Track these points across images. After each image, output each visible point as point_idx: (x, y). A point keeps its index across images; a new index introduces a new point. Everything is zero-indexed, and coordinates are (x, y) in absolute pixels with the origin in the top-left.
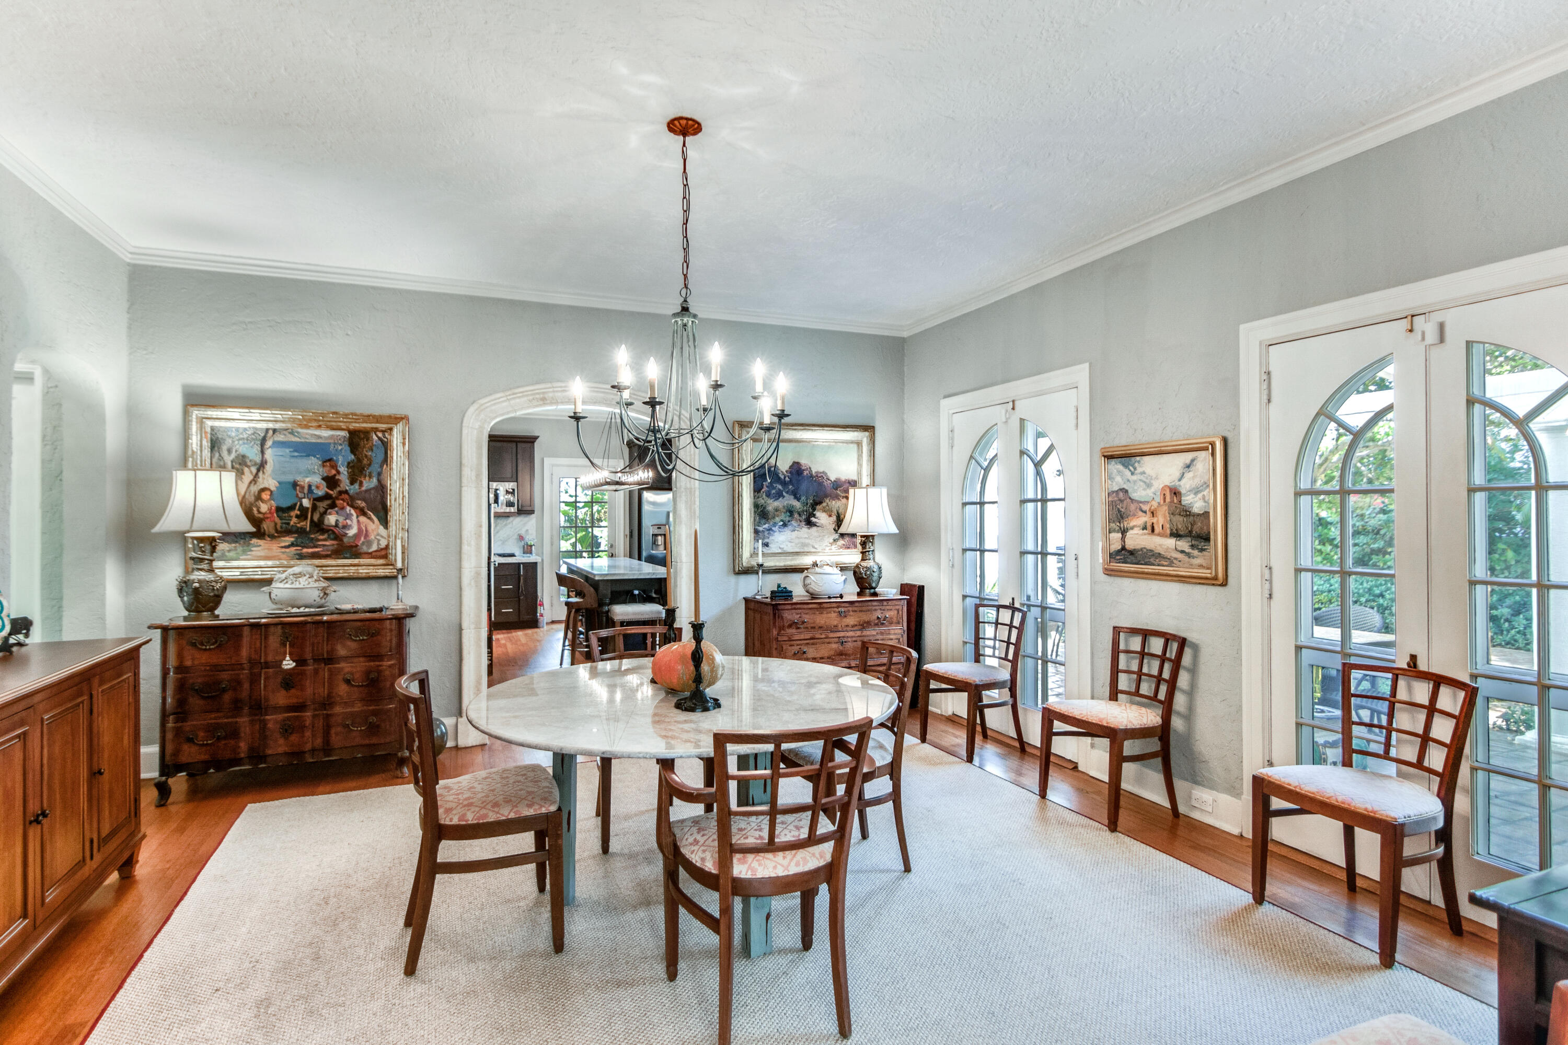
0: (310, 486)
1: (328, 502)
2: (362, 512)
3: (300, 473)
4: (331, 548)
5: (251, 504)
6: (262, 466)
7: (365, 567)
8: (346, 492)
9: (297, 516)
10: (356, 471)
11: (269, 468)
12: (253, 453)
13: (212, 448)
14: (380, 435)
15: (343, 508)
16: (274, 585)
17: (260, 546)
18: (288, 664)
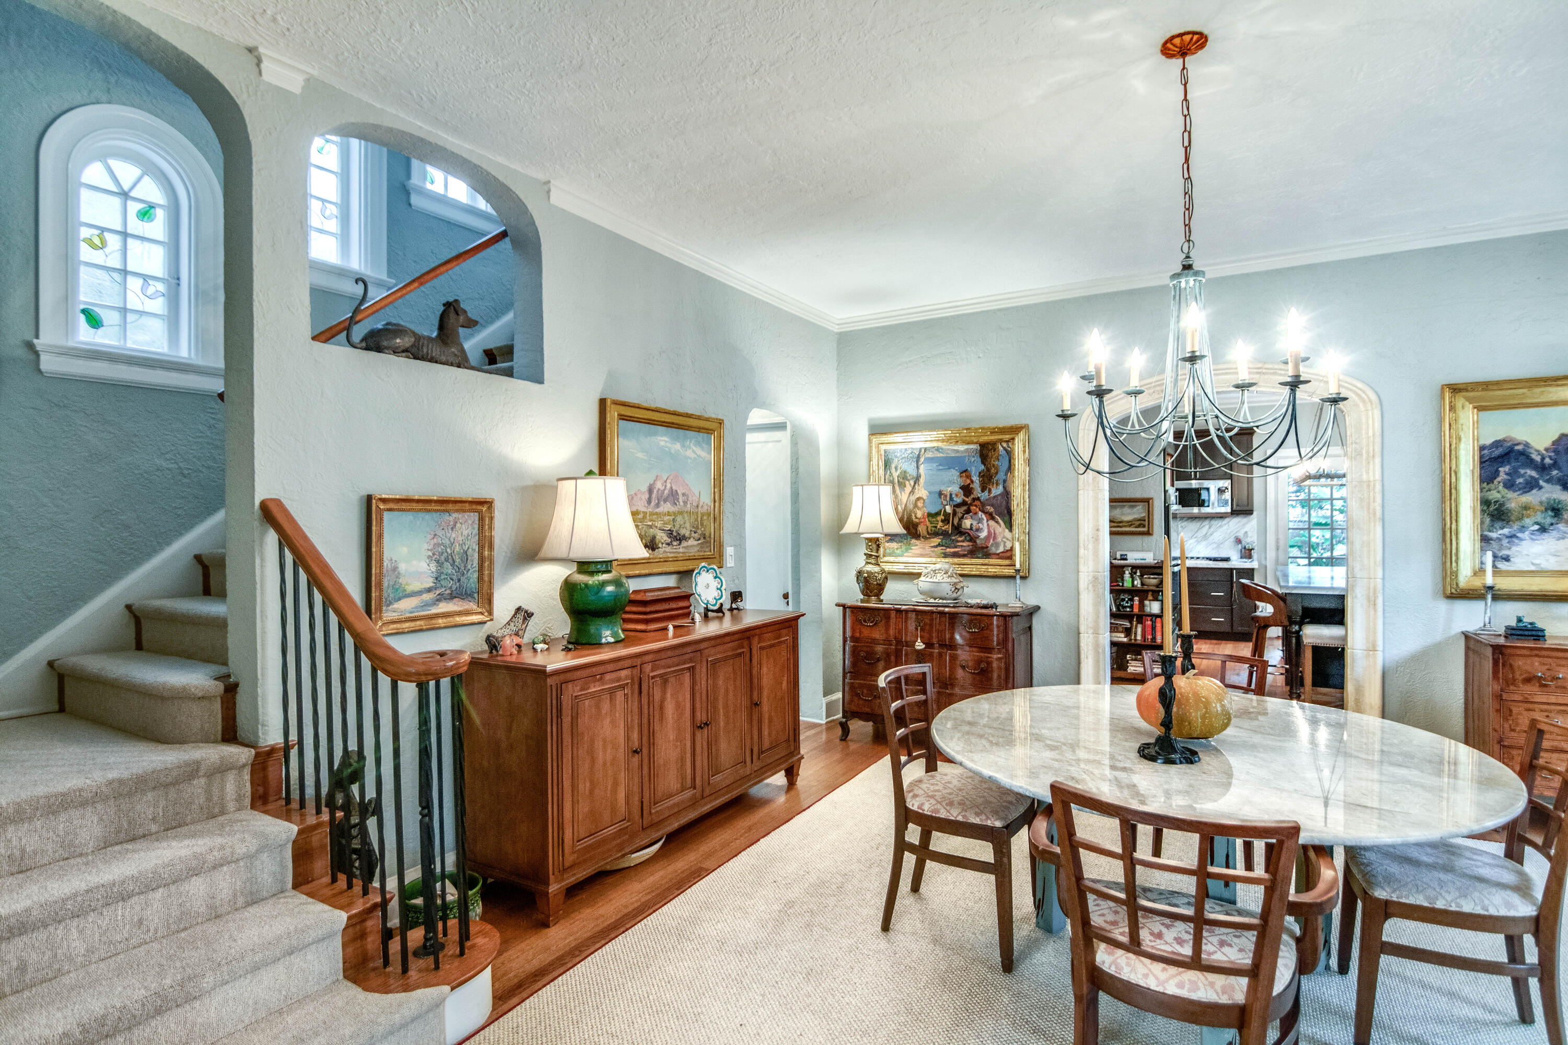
0: (951, 495)
1: (965, 508)
2: (991, 517)
3: (944, 484)
4: (968, 548)
5: (911, 511)
6: (917, 479)
7: (994, 566)
8: (978, 499)
9: (942, 521)
10: (986, 480)
11: (922, 480)
12: (911, 469)
13: (886, 466)
14: (1005, 445)
15: (976, 513)
16: (922, 578)
17: (917, 546)
18: (920, 645)
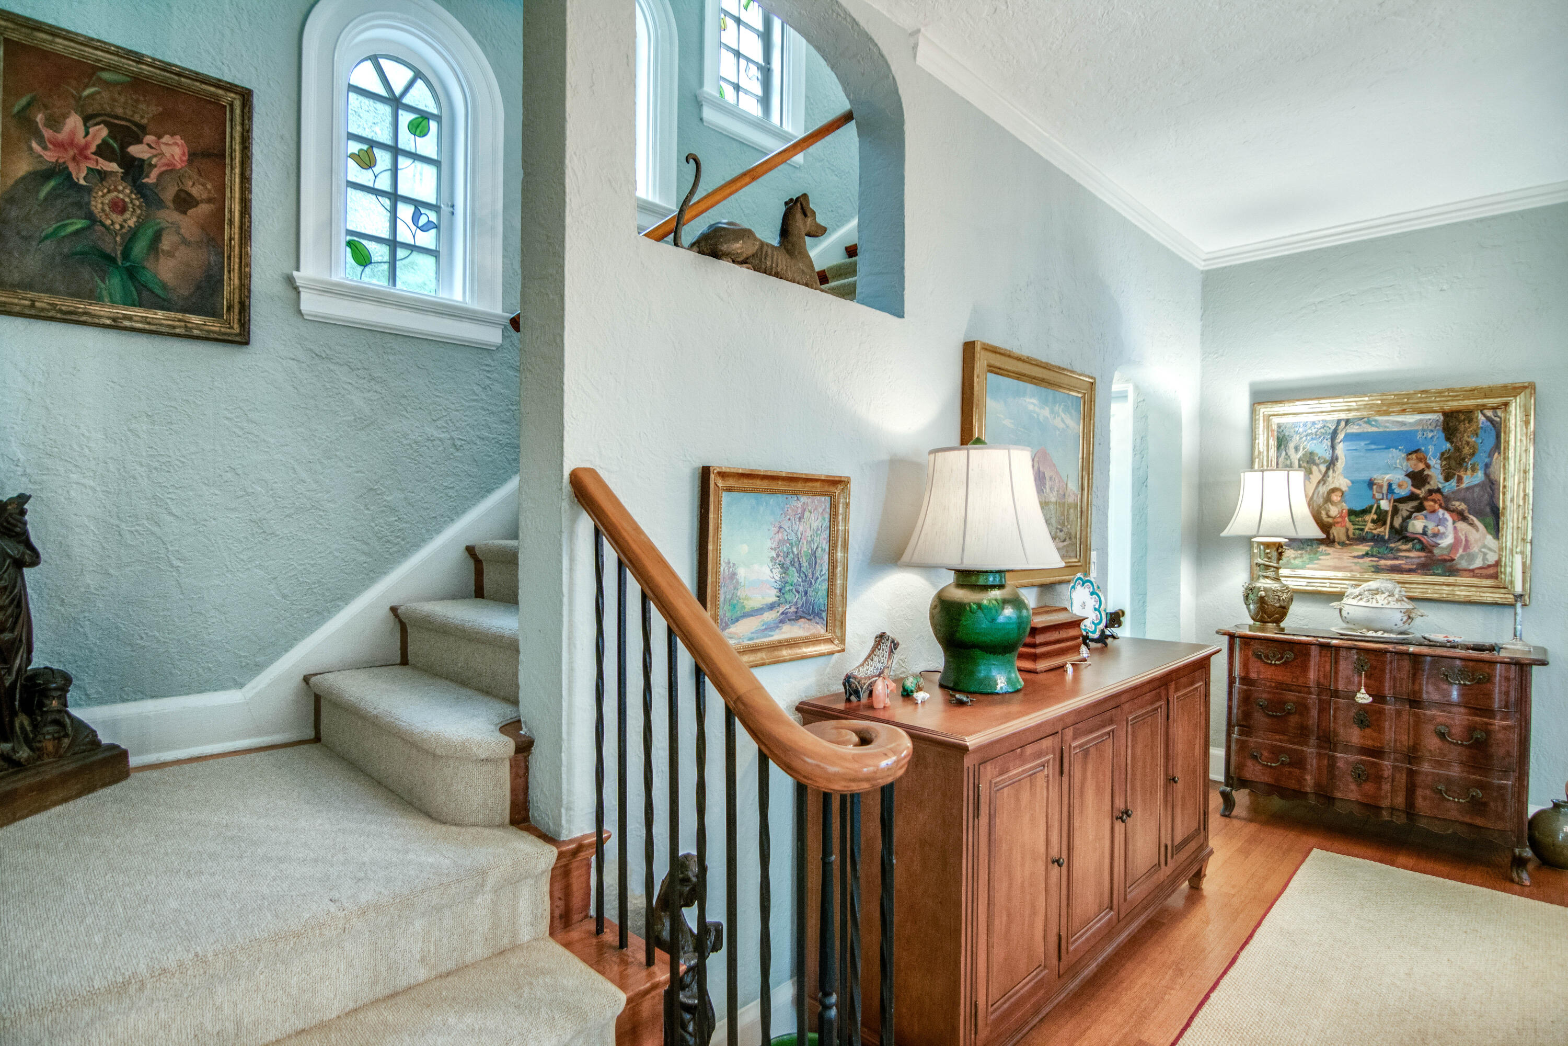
0: (1390, 485)
1: (1415, 503)
2: (1460, 516)
3: (1379, 469)
4: (1417, 561)
5: (1320, 507)
6: (1332, 463)
7: (1463, 587)
8: (1438, 491)
9: (1373, 521)
10: (1453, 463)
11: (1340, 465)
12: (1322, 450)
13: (1279, 446)
14: (1490, 413)
15: (1433, 511)
16: (1345, 600)
17: (1329, 556)
18: (1363, 698)
